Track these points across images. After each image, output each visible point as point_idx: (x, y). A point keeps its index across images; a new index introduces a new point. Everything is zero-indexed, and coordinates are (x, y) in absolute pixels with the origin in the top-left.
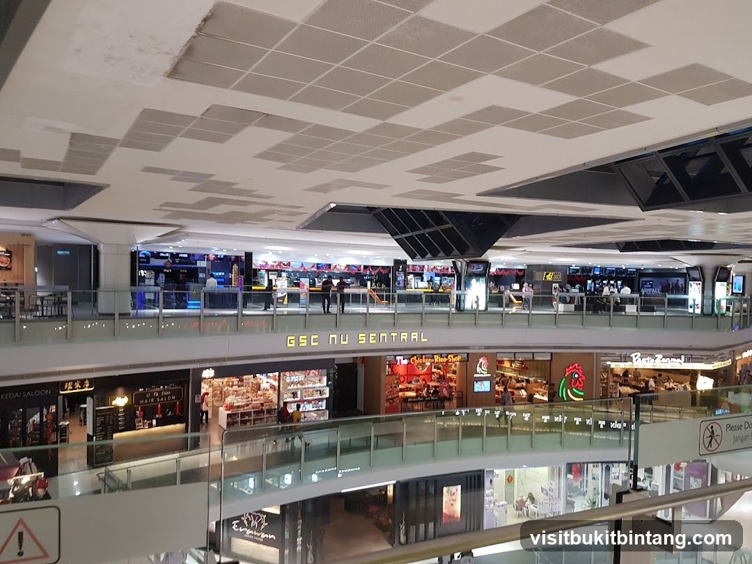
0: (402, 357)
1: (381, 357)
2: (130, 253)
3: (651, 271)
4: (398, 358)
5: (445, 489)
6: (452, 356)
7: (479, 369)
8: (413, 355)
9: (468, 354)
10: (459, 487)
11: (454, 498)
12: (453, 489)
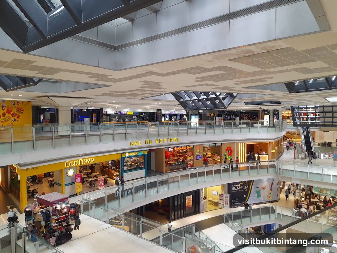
0: (171, 148)
1: (163, 148)
2: (70, 110)
3: (244, 112)
4: (169, 148)
5: (187, 197)
6: (188, 147)
7: (197, 151)
8: (175, 147)
9: (193, 145)
10: (192, 196)
11: (190, 200)
12: (189, 197)
